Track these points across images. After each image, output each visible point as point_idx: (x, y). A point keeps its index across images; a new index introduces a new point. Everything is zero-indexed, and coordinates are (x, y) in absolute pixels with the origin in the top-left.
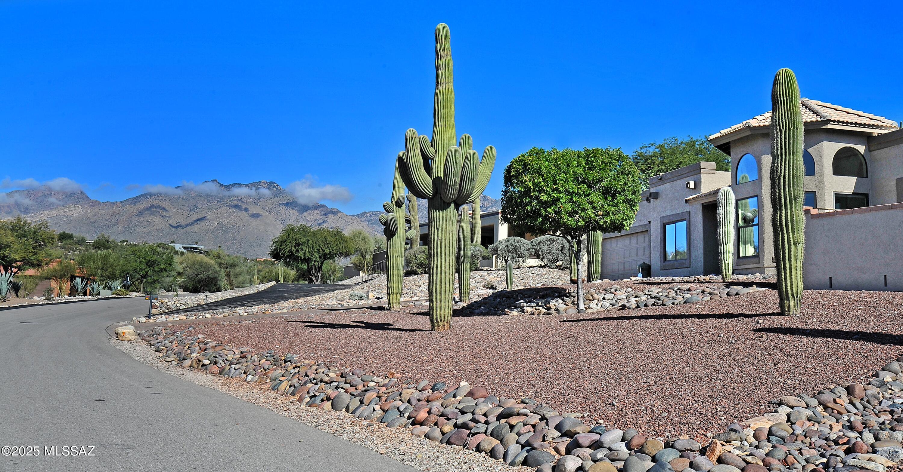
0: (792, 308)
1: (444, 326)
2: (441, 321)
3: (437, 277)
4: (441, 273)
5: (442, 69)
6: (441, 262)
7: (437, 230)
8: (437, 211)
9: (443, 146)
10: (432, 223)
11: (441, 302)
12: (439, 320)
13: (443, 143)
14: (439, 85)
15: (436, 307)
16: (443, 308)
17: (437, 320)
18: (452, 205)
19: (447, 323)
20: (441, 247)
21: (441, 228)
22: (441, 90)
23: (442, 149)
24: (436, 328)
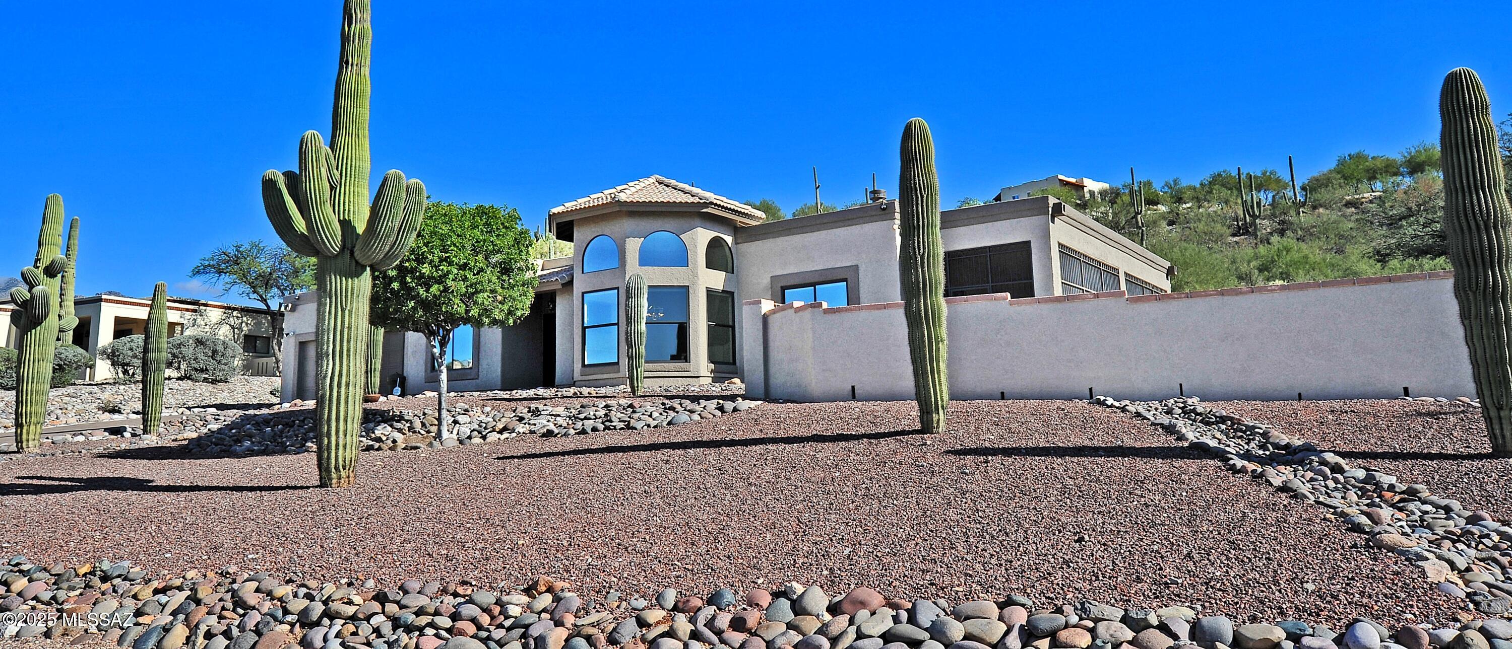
0: (942, 424)
1: (348, 477)
2: (344, 469)
3: (339, 393)
4: (348, 385)
5: (357, 41)
6: (348, 366)
7: (343, 310)
8: (344, 278)
9: (353, 168)
10: (331, 298)
11: (345, 436)
12: (341, 468)
13: (354, 164)
14: (350, 67)
15: (337, 445)
16: (348, 447)
17: (337, 468)
18: (368, 269)
19: (353, 472)
20: (349, 342)
21: (348, 308)
22: (350, 74)
23: (353, 174)
24: (334, 481)
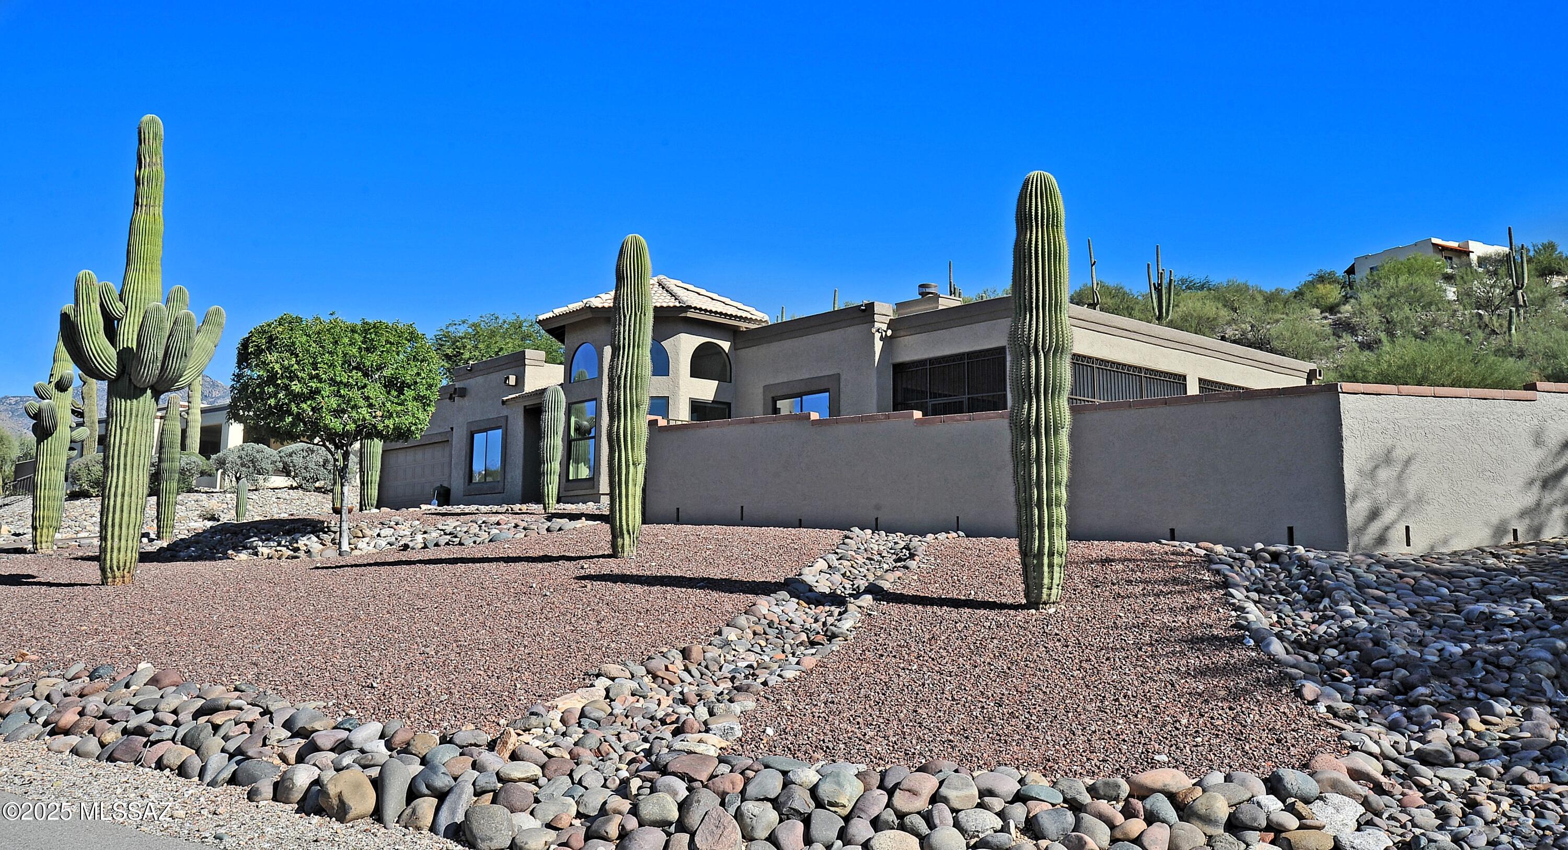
0: (626, 549)
1: (123, 577)
2: (119, 570)
3: (115, 501)
4: (123, 495)
5: (146, 183)
6: (124, 479)
7: (121, 428)
8: (123, 400)
9: (138, 301)
10: (112, 417)
11: (120, 540)
12: (115, 568)
13: (139, 296)
14: (139, 208)
15: (112, 548)
16: (123, 550)
17: (111, 568)
18: (149, 391)
19: (129, 572)
20: (125, 456)
21: (127, 426)
22: (141, 215)
23: (138, 306)
24: (110, 580)
